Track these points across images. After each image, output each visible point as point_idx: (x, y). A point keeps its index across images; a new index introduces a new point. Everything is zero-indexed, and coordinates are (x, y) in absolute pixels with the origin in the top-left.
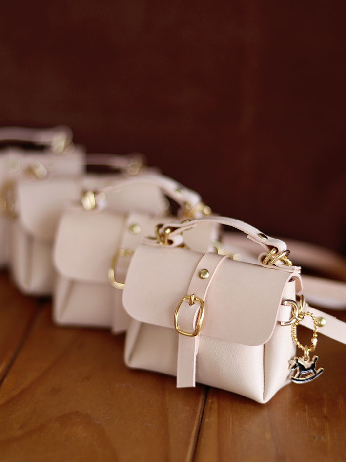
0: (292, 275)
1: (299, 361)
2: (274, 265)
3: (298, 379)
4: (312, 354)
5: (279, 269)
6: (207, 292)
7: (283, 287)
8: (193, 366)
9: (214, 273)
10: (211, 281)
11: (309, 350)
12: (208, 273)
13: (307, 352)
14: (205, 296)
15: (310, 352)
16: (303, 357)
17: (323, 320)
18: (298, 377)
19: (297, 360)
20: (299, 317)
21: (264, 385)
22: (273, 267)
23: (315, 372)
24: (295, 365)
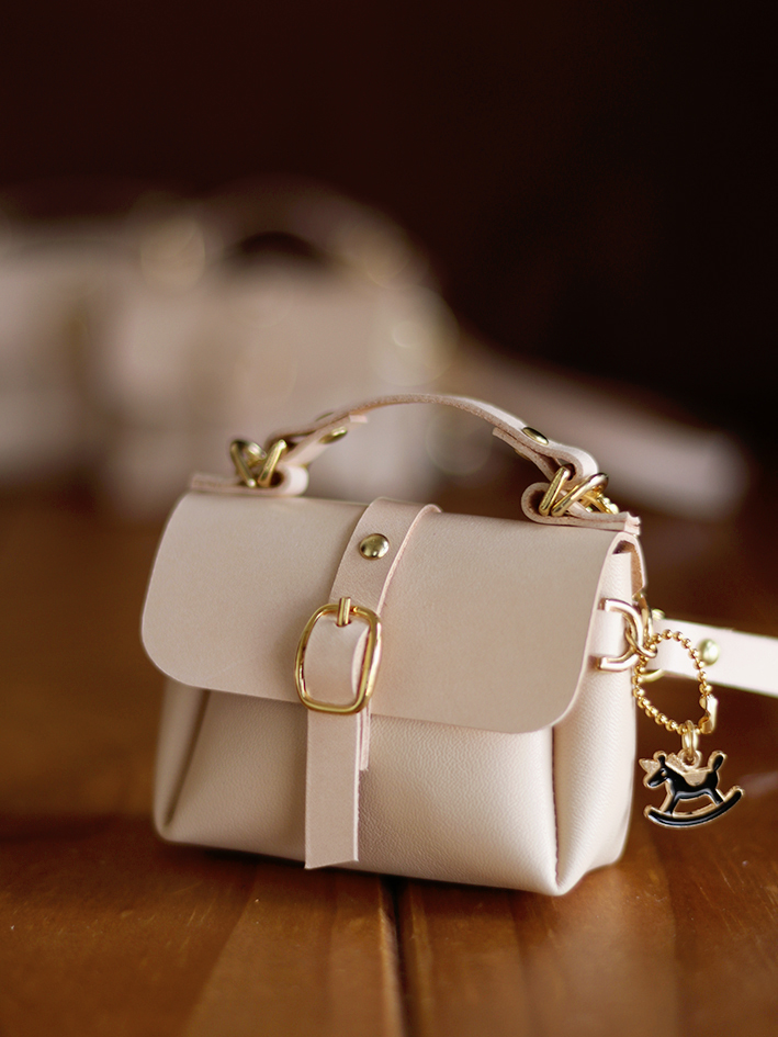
0: (620, 537)
1: (667, 764)
2: (566, 514)
3: (668, 814)
4: (706, 744)
5: (582, 523)
6: (387, 595)
7: (601, 567)
8: (353, 801)
9: (404, 543)
10: (395, 564)
11: (698, 731)
12: (386, 543)
13: (691, 740)
14: (381, 603)
15: (701, 737)
16: (682, 753)
17: (709, 644)
18: (670, 809)
19: (662, 759)
20: (648, 648)
21: (558, 845)
22: (565, 520)
23: (718, 798)
24: (659, 773)
